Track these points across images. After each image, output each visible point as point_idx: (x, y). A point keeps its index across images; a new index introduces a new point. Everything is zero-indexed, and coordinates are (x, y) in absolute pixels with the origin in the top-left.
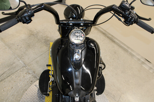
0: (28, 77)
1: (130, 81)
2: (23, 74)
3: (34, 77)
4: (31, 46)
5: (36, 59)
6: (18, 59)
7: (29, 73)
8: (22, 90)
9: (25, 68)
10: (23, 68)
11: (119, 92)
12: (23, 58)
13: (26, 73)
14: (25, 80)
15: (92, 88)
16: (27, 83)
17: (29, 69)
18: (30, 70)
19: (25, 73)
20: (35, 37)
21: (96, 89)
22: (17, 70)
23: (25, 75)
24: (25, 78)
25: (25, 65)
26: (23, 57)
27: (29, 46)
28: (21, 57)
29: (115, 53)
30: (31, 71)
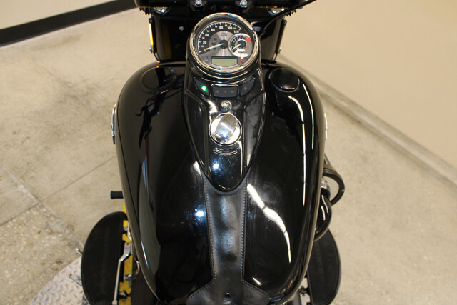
0: (46, 245)
1: (426, 258)
2: (28, 235)
3: (69, 245)
4: (65, 135)
5: (80, 178)
6: (14, 178)
7: (51, 230)
8: (18, 296)
9: (37, 210)
10: (28, 212)
11: (389, 300)
12: (32, 177)
13: (39, 230)
14: (36, 258)
15: (293, 278)
16: (41, 269)
17: (54, 216)
18: (56, 218)
19: (34, 231)
20: (79, 104)
21: (306, 286)
22: (5, 219)
23: (36, 237)
24: (35, 248)
25: (39, 202)
26: (33, 174)
27: (56, 134)
28: (24, 172)
29: (365, 159)
30: (58, 223)
